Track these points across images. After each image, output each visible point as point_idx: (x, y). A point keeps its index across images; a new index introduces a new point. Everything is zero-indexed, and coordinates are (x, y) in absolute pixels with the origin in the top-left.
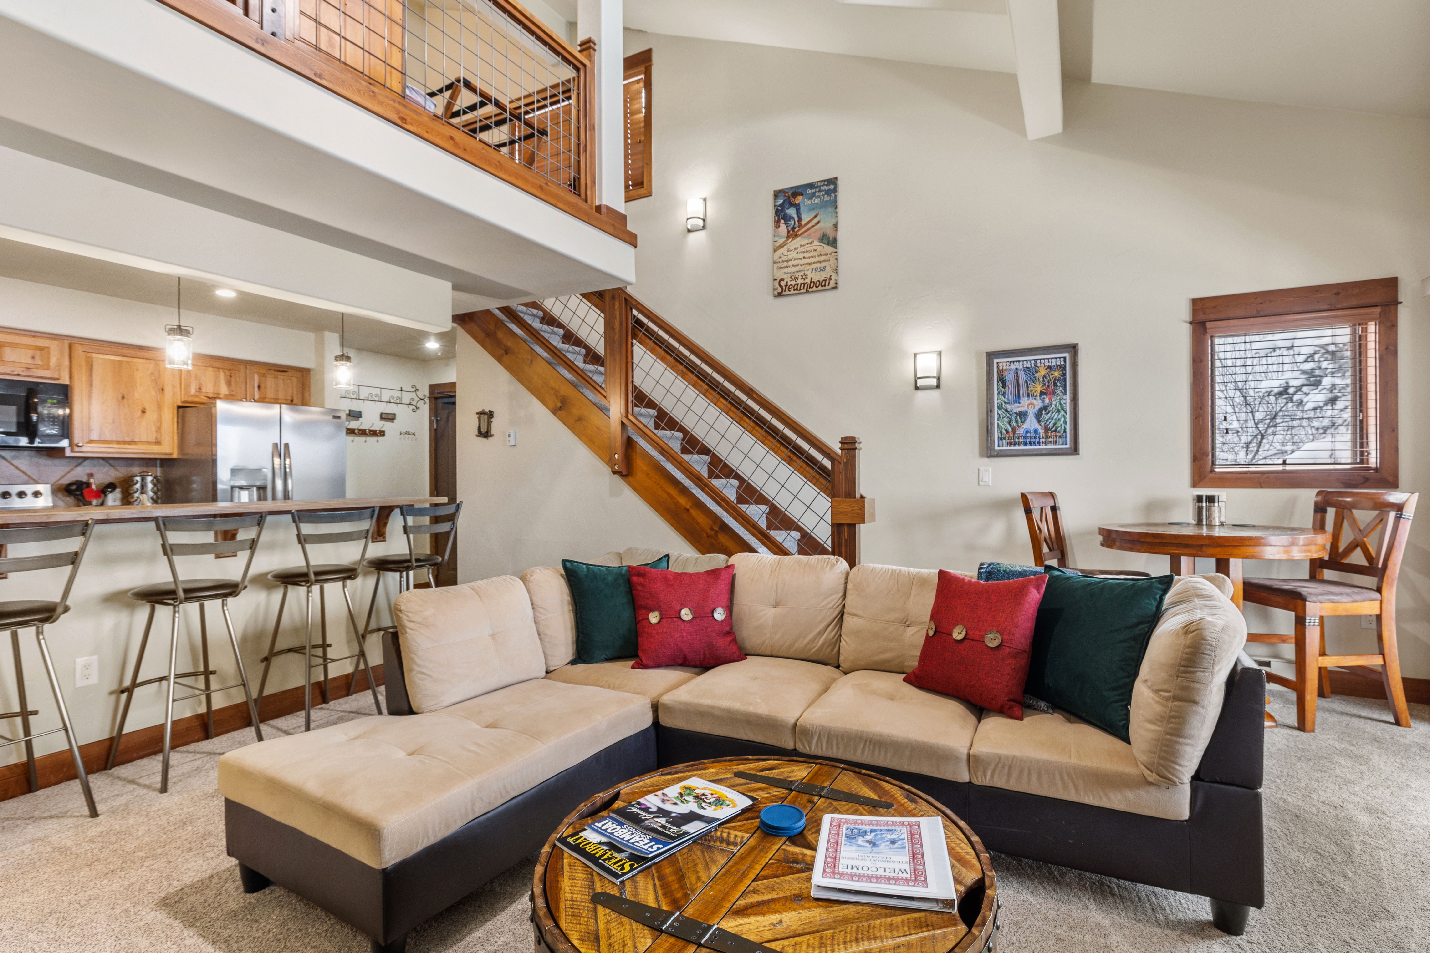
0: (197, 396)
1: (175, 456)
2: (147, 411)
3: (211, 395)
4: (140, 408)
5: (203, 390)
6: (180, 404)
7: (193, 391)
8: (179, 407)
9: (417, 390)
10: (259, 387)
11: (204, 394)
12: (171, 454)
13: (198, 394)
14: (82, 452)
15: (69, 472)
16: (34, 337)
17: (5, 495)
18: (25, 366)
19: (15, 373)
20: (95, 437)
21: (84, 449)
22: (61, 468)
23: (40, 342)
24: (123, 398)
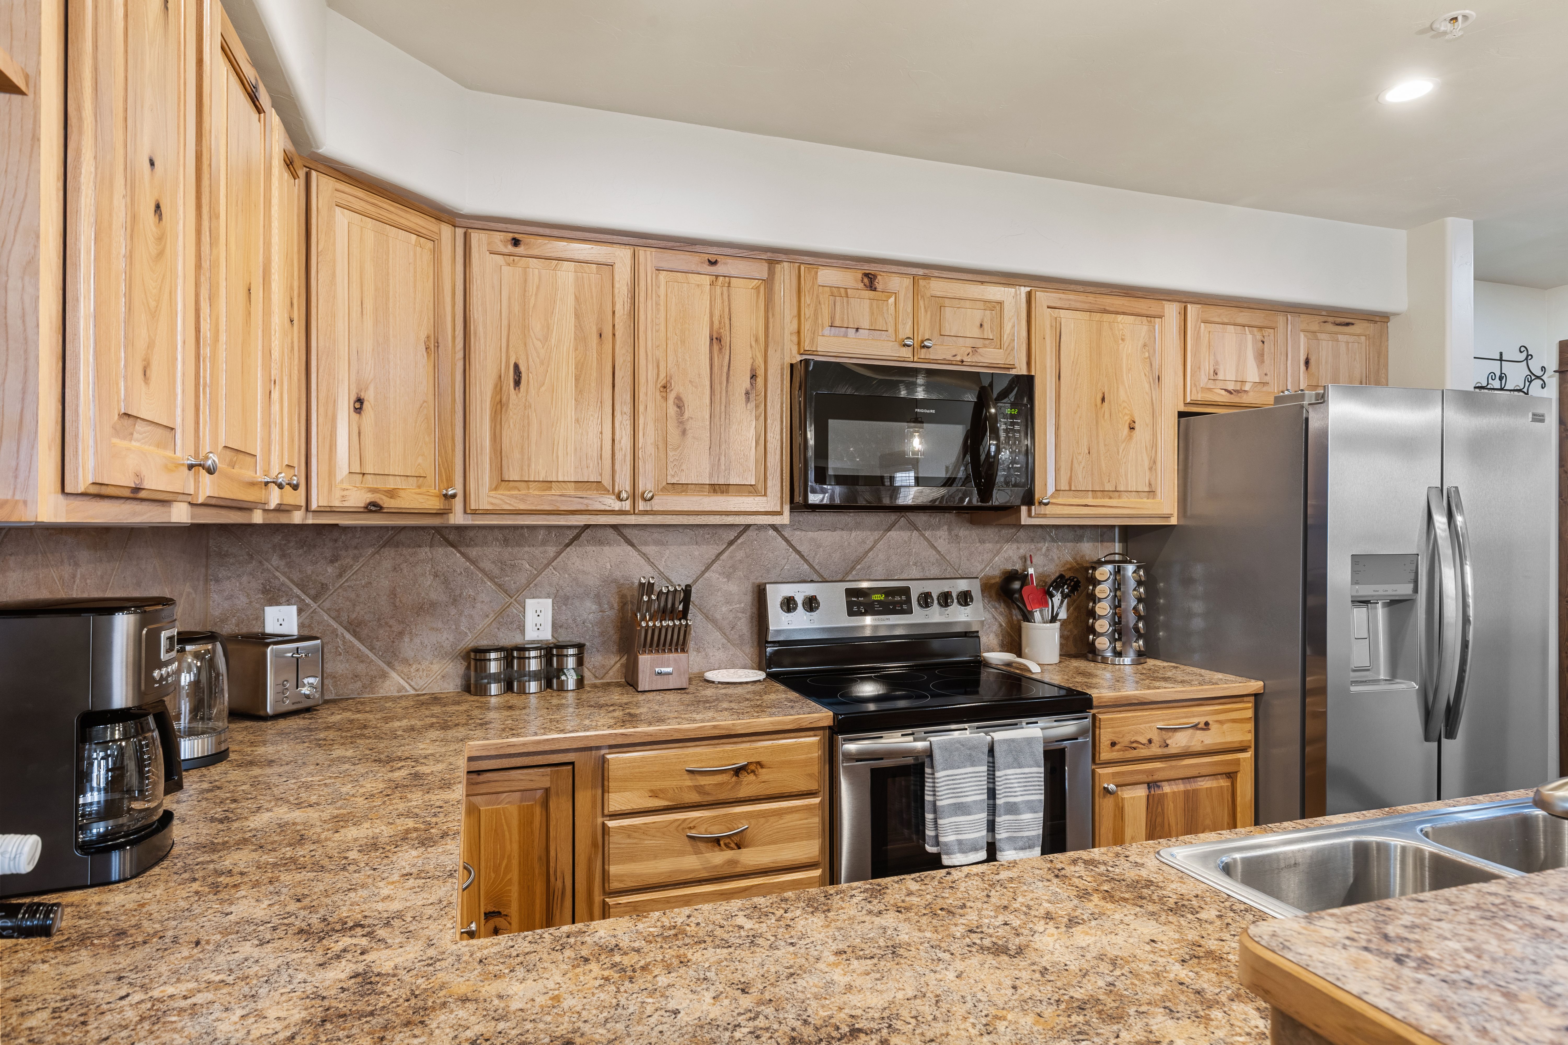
0: (1210, 389)
1: (1174, 521)
2: (1137, 426)
3: (1231, 387)
4: (1127, 419)
5: (1221, 376)
6: (1182, 409)
7: (1203, 380)
8: (1181, 415)
9: (1529, 357)
10: (1307, 363)
11: (1220, 384)
12: (1168, 517)
13: (1211, 385)
14: (1044, 516)
15: (998, 553)
16: (982, 283)
17: (925, 600)
18: (970, 343)
19: (959, 358)
20: (1064, 486)
21: (1048, 510)
22: (988, 546)
23: (995, 292)
24: (1103, 400)
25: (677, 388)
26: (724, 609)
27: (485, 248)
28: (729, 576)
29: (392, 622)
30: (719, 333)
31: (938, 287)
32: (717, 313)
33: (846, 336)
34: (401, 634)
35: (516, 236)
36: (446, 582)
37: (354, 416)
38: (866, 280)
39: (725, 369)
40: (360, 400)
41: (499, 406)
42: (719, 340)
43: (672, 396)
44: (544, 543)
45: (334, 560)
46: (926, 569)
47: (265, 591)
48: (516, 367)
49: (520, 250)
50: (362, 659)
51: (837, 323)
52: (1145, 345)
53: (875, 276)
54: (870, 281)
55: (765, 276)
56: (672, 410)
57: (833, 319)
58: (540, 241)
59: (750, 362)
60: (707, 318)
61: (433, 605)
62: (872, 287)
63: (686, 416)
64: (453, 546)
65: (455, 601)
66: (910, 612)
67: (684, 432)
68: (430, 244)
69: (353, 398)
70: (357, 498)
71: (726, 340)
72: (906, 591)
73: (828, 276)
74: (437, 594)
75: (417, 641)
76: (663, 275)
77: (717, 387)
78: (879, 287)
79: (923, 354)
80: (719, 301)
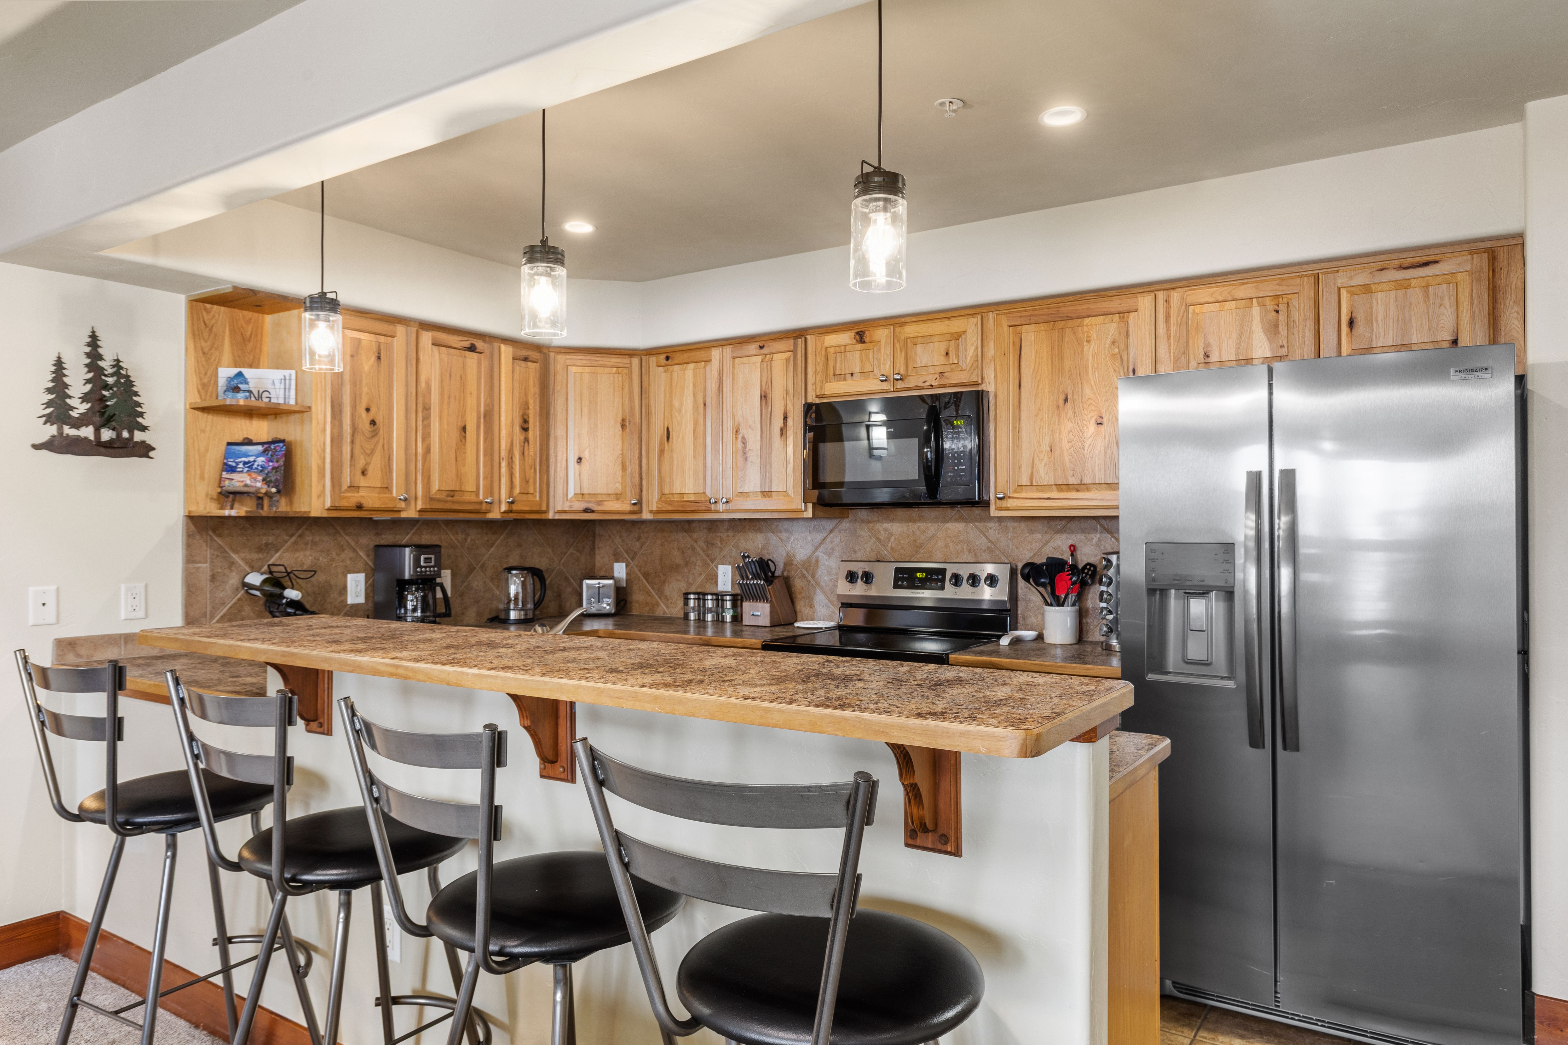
2: (1104, 421)
4: (1094, 416)
10: (1351, 323)
14: (1007, 509)
15: (1048, 542)
16: (949, 318)
17: (957, 580)
18: (939, 369)
19: (927, 384)
20: (1025, 481)
21: (1010, 503)
22: (1038, 536)
23: (956, 325)
24: (1066, 400)
25: (743, 431)
26: (826, 578)
27: (655, 364)
28: (829, 555)
29: (661, 574)
30: (765, 393)
31: (910, 330)
32: (764, 379)
33: (845, 380)
34: (664, 582)
35: (669, 354)
36: (683, 553)
37: (577, 466)
38: (857, 337)
39: (769, 416)
40: (580, 459)
41: (662, 452)
42: (765, 397)
43: (740, 437)
44: (727, 530)
45: (639, 539)
46: (979, 555)
47: (615, 555)
48: (668, 429)
49: (670, 362)
50: (649, 594)
51: (838, 372)
52: (1114, 342)
53: (863, 332)
54: (861, 337)
55: (792, 348)
56: (740, 445)
57: (835, 370)
58: (678, 354)
59: (783, 408)
60: (758, 384)
61: (678, 566)
62: (862, 341)
63: (748, 448)
64: (686, 532)
65: (687, 564)
66: (942, 588)
67: (746, 459)
68: (625, 371)
69: (576, 458)
70: (579, 506)
71: (769, 396)
72: (943, 572)
73: (832, 340)
74: (679, 560)
75: (671, 586)
76: (737, 360)
77: (764, 428)
78: (867, 340)
79: (899, 385)
80: (765, 371)
